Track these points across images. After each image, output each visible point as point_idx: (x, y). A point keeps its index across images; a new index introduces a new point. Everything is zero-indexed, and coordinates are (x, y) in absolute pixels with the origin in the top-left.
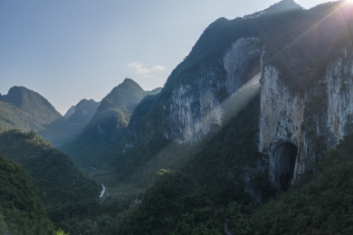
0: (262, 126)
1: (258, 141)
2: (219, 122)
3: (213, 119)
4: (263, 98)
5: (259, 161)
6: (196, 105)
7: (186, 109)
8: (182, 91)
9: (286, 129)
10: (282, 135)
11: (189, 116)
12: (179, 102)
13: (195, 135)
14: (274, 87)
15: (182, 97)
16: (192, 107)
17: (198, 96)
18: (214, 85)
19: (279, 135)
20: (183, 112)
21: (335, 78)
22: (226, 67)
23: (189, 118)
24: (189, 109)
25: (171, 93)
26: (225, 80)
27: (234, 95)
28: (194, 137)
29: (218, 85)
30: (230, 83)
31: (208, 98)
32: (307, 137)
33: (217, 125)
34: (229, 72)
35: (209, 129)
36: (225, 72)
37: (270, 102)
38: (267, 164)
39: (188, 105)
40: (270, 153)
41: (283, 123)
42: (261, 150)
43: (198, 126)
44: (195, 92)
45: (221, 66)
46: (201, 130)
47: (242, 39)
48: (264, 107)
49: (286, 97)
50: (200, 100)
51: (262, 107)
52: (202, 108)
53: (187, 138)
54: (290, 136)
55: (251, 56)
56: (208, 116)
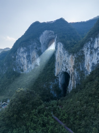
0: (56, 66)
1: (55, 72)
2: (38, 64)
3: (36, 63)
4: (57, 55)
5: (55, 80)
6: (28, 56)
8: (22, 50)
9: (65, 67)
10: (64, 70)
11: (26, 61)
12: (21, 55)
14: (62, 51)
15: (22, 52)
20: (23, 59)
21: (88, 49)
22: (41, 41)
24: (26, 58)
25: (16, 50)
29: (38, 48)
30: (42, 48)
31: (34, 54)
32: (77, 71)
34: (42, 44)
35: (34, 67)
36: (40, 44)
37: (60, 57)
38: (58, 80)
39: (25, 56)
40: (59, 77)
41: (64, 65)
42: (56, 75)
44: (28, 51)
46: (31, 67)
49: (66, 55)
50: (31, 54)
51: (56, 58)
52: (31, 58)
54: (67, 69)
55: (50, 38)
56: (34, 61)
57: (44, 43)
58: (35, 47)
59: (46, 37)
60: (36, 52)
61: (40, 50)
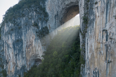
3: (36, 56)
6: (18, 43)
7: (8, 46)
13: (17, 72)
16: (13, 44)
17: (21, 35)
18: (36, 25)
22: (48, 11)
23: (11, 55)
24: (11, 46)
26: (47, 21)
29: (40, 24)
30: (51, 23)
34: (50, 15)
36: (46, 15)
39: (10, 42)
43: (20, 63)
45: (44, 10)
46: (23, 67)
50: (23, 38)
52: (24, 46)
55: (67, 5)
56: (31, 53)
57: (57, 16)
58: (33, 22)
59: (60, 3)
60: (35, 33)
61: (46, 27)
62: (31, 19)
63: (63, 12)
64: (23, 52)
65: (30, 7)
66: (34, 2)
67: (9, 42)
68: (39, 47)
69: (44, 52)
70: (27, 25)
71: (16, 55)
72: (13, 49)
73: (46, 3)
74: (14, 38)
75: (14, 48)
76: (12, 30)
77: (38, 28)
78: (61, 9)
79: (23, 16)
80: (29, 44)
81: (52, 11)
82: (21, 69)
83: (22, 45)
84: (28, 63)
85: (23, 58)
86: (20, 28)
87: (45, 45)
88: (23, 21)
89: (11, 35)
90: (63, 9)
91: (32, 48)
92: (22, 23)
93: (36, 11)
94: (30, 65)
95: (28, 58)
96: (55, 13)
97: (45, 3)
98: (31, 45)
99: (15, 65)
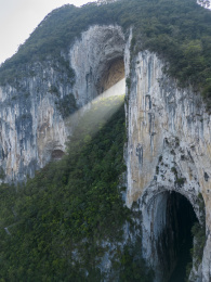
0: (131, 161)
1: (124, 189)
2: (64, 148)
3: (55, 144)
4: (134, 114)
5: (126, 226)
6: (24, 121)
7: (7, 127)
9: (174, 170)
10: (167, 181)
13: (23, 170)
14: (156, 92)
15: (2, 107)
16: (16, 123)
17: (29, 107)
18: (55, 90)
19: (159, 179)
22: (73, 66)
23: (13, 141)
24: (13, 126)
26: (72, 84)
27: (86, 108)
28: (21, 173)
29: (61, 90)
30: (80, 89)
31: (45, 110)
33: (60, 153)
34: (77, 74)
35: (48, 158)
36: (71, 73)
37: (147, 122)
38: (140, 227)
39: (11, 119)
40: (143, 209)
41: (168, 159)
42: (129, 204)
43: (28, 155)
45: (67, 64)
46: (34, 162)
47: (96, 27)
48: (136, 130)
50: (33, 112)
51: (131, 129)
52: (35, 126)
53: (10, 176)
54: (181, 182)
55: (108, 56)
56: (45, 139)
58: (49, 85)
59: (95, 52)
60: (53, 104)
61: (71, 95)
62: (46, 80)
63: (101, 68)
64: (32, 136)
65: (44, 59)
66: (51, 51)
67: (8, 120)
68: (60, 128)
69: (68, 137)
70: (39, 90)
71: (21, 142)
72: (15, 132)
73: (71, 52)
74: (17, 112)
75: (18, 129)
76: (14, 98)
77: (58, 95)
78: (97, 62)
79: (33, 74)
80: (41, 123)
81: (82, 66)
82: (30, 165)
83: (31, 125)
84: (42, 156)
85: (33, 146)
86: (27, 95)
87: (70, 125)
88: (32, 83)
89: (13, 107)
90: (101, 62)
91: (48, 129)
92: (31, 86)
93: (54, 66)
94: (44, 159)
95: (41, 148)
96: (87, 70)
97: (68, 53)
98: (47, 124)
99: (20, 158)
